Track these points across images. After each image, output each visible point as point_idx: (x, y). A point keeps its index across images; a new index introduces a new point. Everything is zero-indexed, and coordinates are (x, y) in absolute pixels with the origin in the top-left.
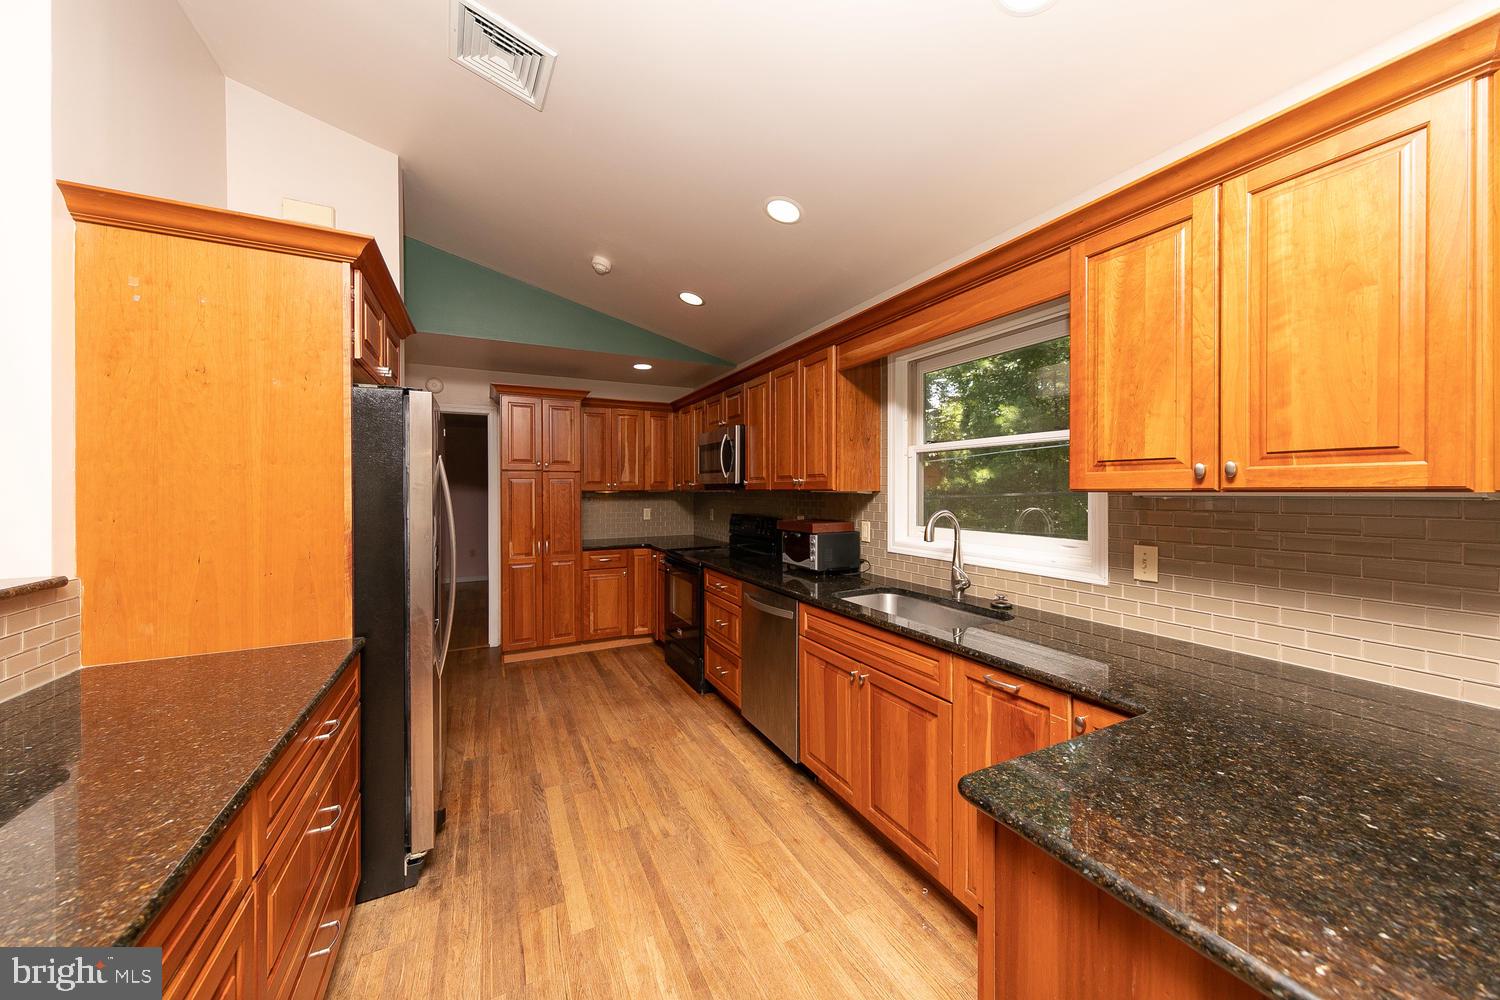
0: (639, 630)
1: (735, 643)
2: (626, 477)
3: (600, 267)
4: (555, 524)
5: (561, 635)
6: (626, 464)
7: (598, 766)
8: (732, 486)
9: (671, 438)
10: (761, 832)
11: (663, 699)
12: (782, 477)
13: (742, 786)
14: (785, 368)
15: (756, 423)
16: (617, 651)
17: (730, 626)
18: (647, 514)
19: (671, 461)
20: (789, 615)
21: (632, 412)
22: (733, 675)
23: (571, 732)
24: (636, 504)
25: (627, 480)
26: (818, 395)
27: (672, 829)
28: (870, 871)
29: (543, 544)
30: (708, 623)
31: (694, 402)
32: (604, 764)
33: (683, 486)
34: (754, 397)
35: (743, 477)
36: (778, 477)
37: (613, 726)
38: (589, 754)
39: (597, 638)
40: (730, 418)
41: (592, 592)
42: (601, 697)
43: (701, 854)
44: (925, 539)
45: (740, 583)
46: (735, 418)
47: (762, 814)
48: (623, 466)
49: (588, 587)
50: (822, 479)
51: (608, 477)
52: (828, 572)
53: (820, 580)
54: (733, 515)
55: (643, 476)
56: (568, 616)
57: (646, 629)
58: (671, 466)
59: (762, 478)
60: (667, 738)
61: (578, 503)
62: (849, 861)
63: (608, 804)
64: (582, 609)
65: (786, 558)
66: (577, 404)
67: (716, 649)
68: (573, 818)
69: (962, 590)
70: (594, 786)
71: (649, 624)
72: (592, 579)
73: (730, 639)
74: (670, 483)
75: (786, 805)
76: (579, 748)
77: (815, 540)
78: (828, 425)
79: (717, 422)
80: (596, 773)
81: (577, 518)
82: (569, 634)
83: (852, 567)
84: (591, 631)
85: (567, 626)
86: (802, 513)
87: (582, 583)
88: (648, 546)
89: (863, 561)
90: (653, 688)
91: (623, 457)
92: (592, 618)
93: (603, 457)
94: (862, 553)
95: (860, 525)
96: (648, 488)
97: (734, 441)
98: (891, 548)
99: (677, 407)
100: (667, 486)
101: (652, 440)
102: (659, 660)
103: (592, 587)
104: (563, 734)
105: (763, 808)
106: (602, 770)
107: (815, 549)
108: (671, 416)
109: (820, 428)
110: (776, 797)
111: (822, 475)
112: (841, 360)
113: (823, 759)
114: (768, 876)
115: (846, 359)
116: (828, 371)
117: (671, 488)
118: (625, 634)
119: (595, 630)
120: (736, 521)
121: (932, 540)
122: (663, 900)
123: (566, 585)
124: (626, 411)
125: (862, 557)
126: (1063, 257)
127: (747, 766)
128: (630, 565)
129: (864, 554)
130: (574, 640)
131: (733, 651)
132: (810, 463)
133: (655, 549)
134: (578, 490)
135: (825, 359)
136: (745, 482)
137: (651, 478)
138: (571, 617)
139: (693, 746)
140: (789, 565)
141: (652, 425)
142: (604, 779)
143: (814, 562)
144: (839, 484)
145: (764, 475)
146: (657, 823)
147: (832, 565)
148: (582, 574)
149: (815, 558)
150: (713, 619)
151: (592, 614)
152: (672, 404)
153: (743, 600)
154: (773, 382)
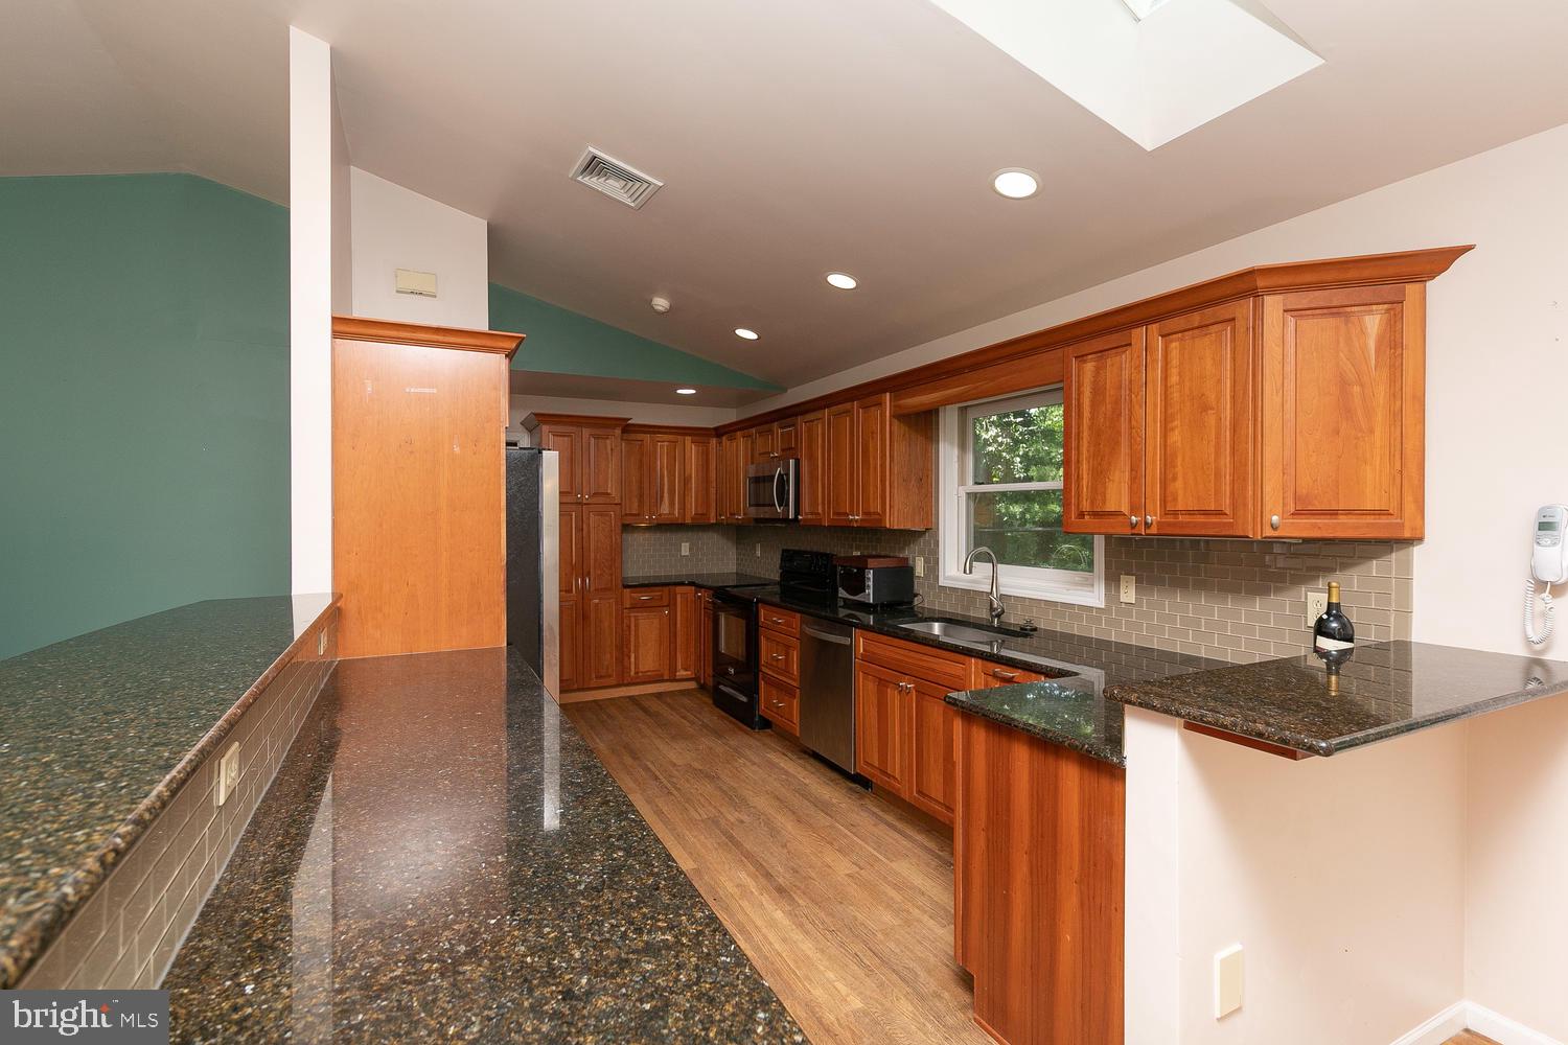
0: (681, 673)
1: (793, 674)
2: (665, 509)
3: (660, 308)
4: (595, 560)
5: (601, 677)
6: (666, 495)
7: (669, 782)
8: (786, 520)
9: (713, 466)
10: (823, 820)
11: (718, 734)
12: (839, 514)
13: (804, 794)
14: (841, 407)
15: (812, 457)
16: (659, 696)
17: (787, 660)
18: (685, 549)
19: (713, 491)
20: (847, 641)
21: (671, 437)
22: (790, 706)
23: (635, 758)
24: (674, 537)
25: (667, 511)
26: (873, 438)
27: (745, 818)
28: (914, 841)
29: (583, 581)
30: (763, 659)
31: (740, 430)
32: (674, 780)
33: (727, 518)
34: (809, 430)
35: (797, 512)
36: (834, 514)
37: (675, 754)
38: (658, 773)
39: (638, 680)
40: (783, 450)
41: (633, 633)
42: (654, 732)
43: (774, 832)
44: (965, 572)
45: (798, 615)
46: (790, 451)
47: (822, 811)
48: (662, 497)
49: (629, 627)
50: (877, 517)
51: (646, 508)
52: (882, 605)
53: (874, 612)
54: (783, 551)
55: (683, 507)
56: (608, 658)
57: (689, 673)
58: (713, 497)
59: (818, 514)
60: (728, 762)
61: (618, 537)
62: (897, 836)
63: (687, 805)
64: (622, 649)
65: (842, 593)
66: (618, 432)
67: (772, 683)
68: (659, 813)
69: (998, 616)
70: (670, 793)
71: (692, 668)
72: (633, 619)
73: (787, 671)
74: (713, 514)
75: (843, 805)
76: (647, 769)
77: (870, 575)
78: (883, 466)
79: (769, 453)
80: (669, 785)
81: (616, 555)
82: (610, 676)
83: (906, 600)
84: (632, 673)
85: (608, 669)
86: (857, 549)
87: (623, 622)
88: (692, 584)
89: (916, 595)
90: (705, 726)
91: (662, 485)
92: (633, 659)
93: (641, 488)
94: (916, 587)
95: (914, 561)
96: (688, 521)
97: (788, 475)
98: (942, 582)
99: (719, 432)
100: (709, 519)
101: (693, 469)
102: (706, 703)
103: (633, 628)
104: (628, 760)
105: (825, 807)
106: (674, 785)
107: (871, 584)
108: (714, 441)
109: (876, 468)
110: (834, 801)
111: (876, 513)
112: (894, 407)
113: (876, 764)
114: (832, 844)
115: (899, 406)
116: (883, 415)
117: (713, 521)
118: (666, 678)
119: (636, 673)
120: (788, 556)
121: (971, 572)
122: (748, 855)
123: (606, 624)
124: (666, 437)
125: (916, 591)
126: (1059, 353)
127: (807, 781)
128: (671, 605)
129: (917, 588)
130: (614, 683)
131: (790, 682)
132: (866, 501)
133: (699, 587)
134: (620, 524)
135: (880, 404)
136: (800, 517)
137: (692, 509)
138: (612, 657)
139: (754, 768)
140: (845, 599)
141: (692, 450)
142: (678, 790)
143: (869, 594)
144: (893, 521)
145: (820, 511)
146: (732, 816)
147: (885, 599)
148: (623, 613)
149: (870, 591)
150: (769, 652)
151: (633, 656)
152: (716, 429)
153: (802, 632)
154: (829, 420)
